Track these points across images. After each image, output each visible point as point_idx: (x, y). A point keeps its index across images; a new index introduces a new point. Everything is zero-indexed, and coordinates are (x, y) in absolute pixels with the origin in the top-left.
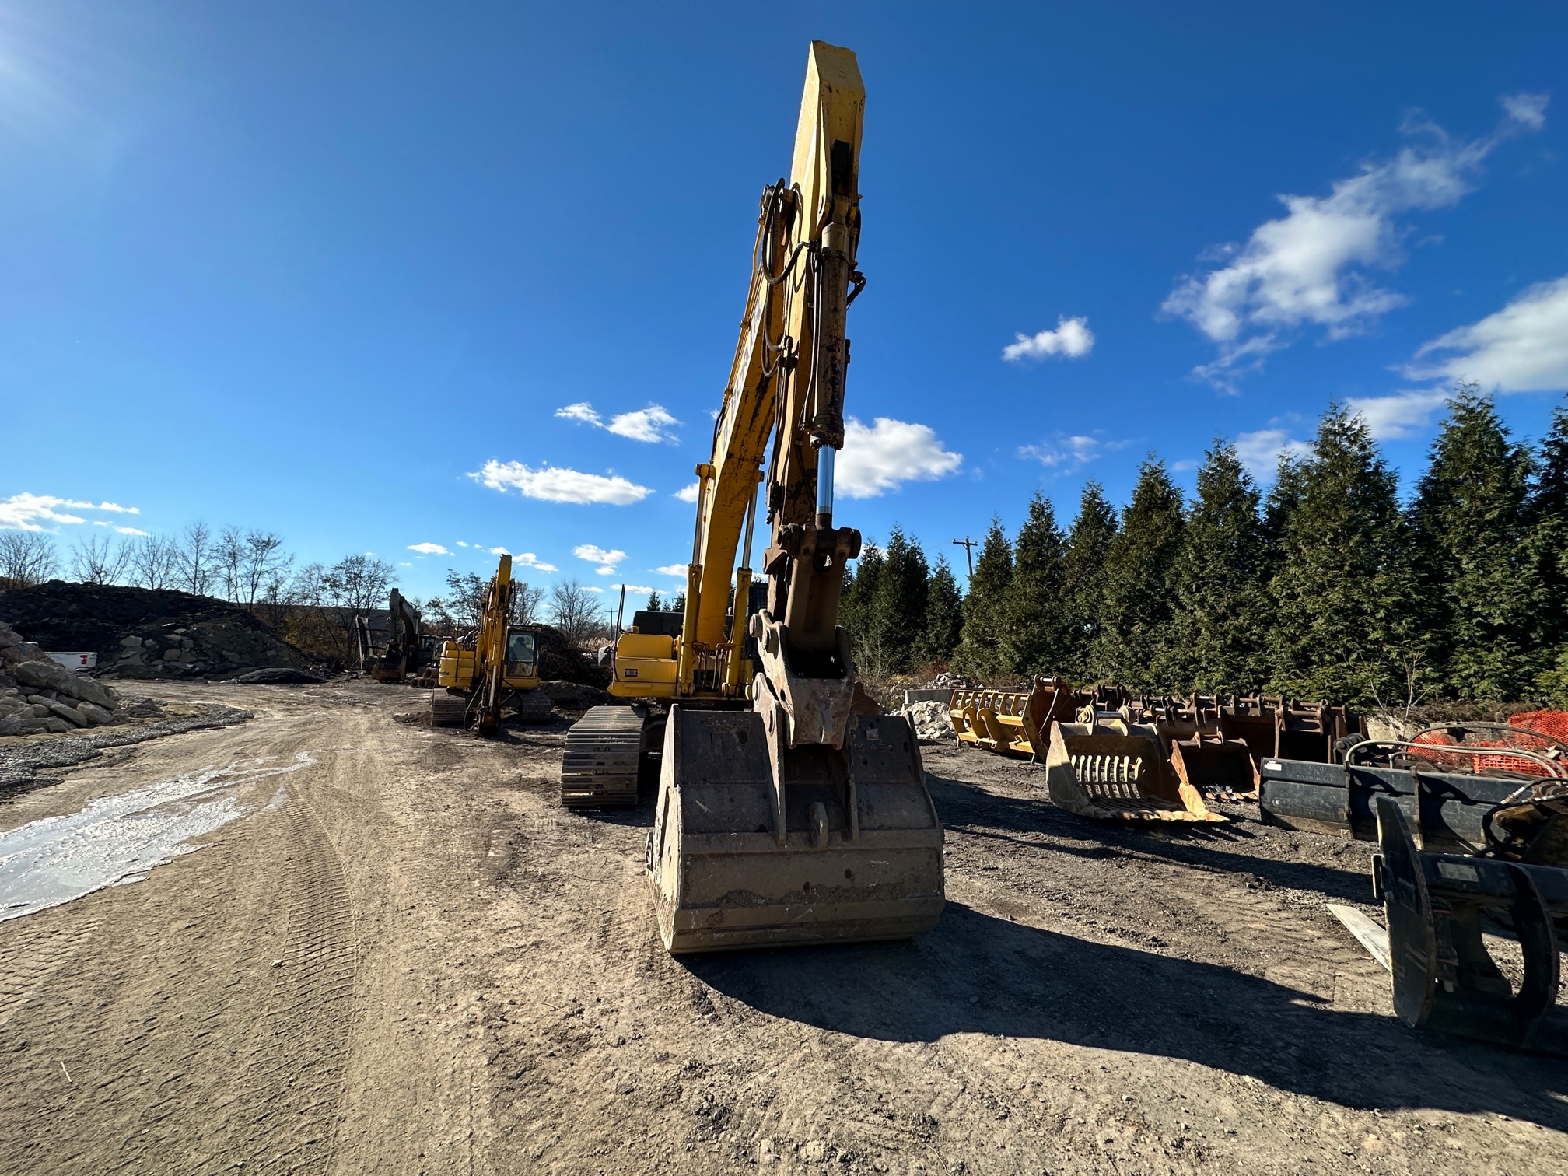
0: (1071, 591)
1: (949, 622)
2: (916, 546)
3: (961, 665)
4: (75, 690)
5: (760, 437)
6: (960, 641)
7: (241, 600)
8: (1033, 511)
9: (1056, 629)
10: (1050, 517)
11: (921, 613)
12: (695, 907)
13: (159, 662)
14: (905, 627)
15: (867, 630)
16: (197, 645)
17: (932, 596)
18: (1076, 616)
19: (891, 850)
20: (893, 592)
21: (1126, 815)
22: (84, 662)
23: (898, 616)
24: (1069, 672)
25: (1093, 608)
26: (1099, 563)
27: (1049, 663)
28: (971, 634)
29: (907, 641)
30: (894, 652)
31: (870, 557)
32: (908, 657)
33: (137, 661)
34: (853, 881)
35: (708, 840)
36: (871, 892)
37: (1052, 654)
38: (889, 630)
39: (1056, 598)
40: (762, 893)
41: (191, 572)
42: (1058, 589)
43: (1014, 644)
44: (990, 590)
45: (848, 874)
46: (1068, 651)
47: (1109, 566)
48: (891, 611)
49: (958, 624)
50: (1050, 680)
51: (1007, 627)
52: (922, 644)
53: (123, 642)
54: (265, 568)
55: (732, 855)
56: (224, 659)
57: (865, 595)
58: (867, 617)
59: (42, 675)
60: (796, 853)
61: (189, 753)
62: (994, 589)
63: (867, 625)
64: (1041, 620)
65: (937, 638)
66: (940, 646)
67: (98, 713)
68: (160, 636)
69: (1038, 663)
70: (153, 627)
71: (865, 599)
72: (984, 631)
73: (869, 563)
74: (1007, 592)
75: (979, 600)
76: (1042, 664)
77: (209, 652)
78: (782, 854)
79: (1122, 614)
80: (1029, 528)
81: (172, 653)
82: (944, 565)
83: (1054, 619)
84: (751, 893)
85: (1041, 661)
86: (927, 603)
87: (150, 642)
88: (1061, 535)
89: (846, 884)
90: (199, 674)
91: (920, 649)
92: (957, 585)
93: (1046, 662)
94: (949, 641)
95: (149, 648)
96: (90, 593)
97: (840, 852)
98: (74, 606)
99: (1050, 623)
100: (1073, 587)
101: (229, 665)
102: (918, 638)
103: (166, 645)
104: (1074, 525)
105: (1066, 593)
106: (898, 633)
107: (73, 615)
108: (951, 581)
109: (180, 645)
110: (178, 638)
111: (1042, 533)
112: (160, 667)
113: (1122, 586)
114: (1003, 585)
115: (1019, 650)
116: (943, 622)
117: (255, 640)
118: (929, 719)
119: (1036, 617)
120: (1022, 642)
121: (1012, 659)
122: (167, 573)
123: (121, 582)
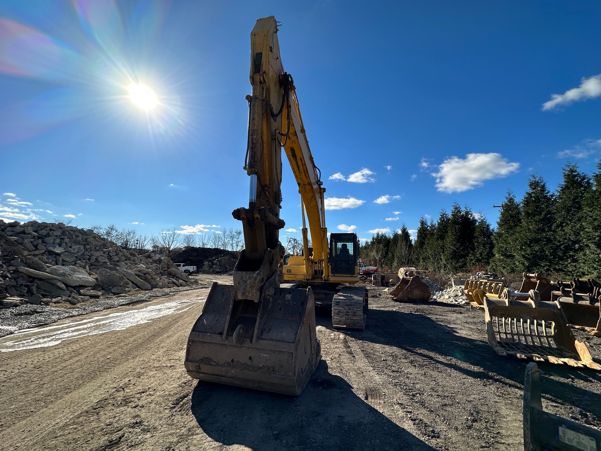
0: (561, 225)
1: (488, 246)
2: (468, 210)
3: (494, 267)
4: (180, 276)
5: (305, 175)
6: (494, 255)
7: (235, 251)
8: (531, 185)
9: (551, 247)
10: (543, 187)
11: (471, 242)
12: (191, 361)
13: (211, 269)
14: (462, 250)
15: (443, 252)
16: (220, 264)
17: (476, 234)
18: (565, 239)
19: (271, 350)
20: (455, 233)
21: (518, 355)
22: (193, 269)
23: (459, 244)
24: (563, 271)
25: (577, 234)
26: (580, 208)
27: (548, 266)
28: (499, 252)
29: (465, 256)
30: (458, 262)
31: (443, 218)
32: (465, 264)
33: (207, 269)
34: (252, 362)
35: (199, 335)
36: (259, 368)
37: (550, 261)
38: (454, 251)
39: (550, 230)
40: (215, 360)
41: (223, 243)
42: (552, 225)
43: (523, 256)
44: (508, 229)
45: (250, 358)
46: (561, 259)
47: (586, 209)
48: (455, 243)
49: (492, 246)
50: (533, 275)
51: (519, 247)
52: (472, 258)
53: (204, 263)
54: (239, 240)
55: (206, 342)
56: (226, 268)
57: (442, 236)
58: (443, 246)
59: (173, 272)
60: (230, 345)
61: (187, 295)
62: (511, 228)
63: (443, 249)
64: (540, 243)
65: (481, 254)
66: (483, 258)
67: (183, 283)
68: (212, 261)
69: (541, 266)
70: (211, 259)
71: (442, 237)
72: (506, 249)
73: (443, 221)
74: (518, 229)
75: (502, 234)
76: (544, 267)
77: (223, 266)
78: (225, 345)
79: (598, 236)
80: (529, 194)
81: (214, 266)
82: (482, 218)
83: (549, 241)
84: (211, 359)
85: (542, 265)
86: (474, 238)
87: (210, 263)
88: (552, 196)
89: (249, 362)
90: (220, 272)
91: (472, 260)
92: (491, 228)
93: (546, 265)
94: (488, 256)
95: (209, 265)
96: (199, 250)
97: (248, 348)
98: (195, 254)
99: (547, 244)
100: (562, 223)
101: (227, 270)
102: (470, 255)
103: (213, 264)
104: (559, 189)
105: (558, 226)
106: (459, 252)
107: (195, 256)
108: (488, 226)
109: (216, 264)
110: (216, 262)
111: (538, 196)
112: (212, 270)
113: (595, 219)
114: (516, 226)
115: (527, 259)
116: (484, 246)
117: (234, 262)
118: (460, 294)
119: (537, 241)
120: (528, 255)
121: (523, 264)
122: (218, 244)
123: (208, 247)
